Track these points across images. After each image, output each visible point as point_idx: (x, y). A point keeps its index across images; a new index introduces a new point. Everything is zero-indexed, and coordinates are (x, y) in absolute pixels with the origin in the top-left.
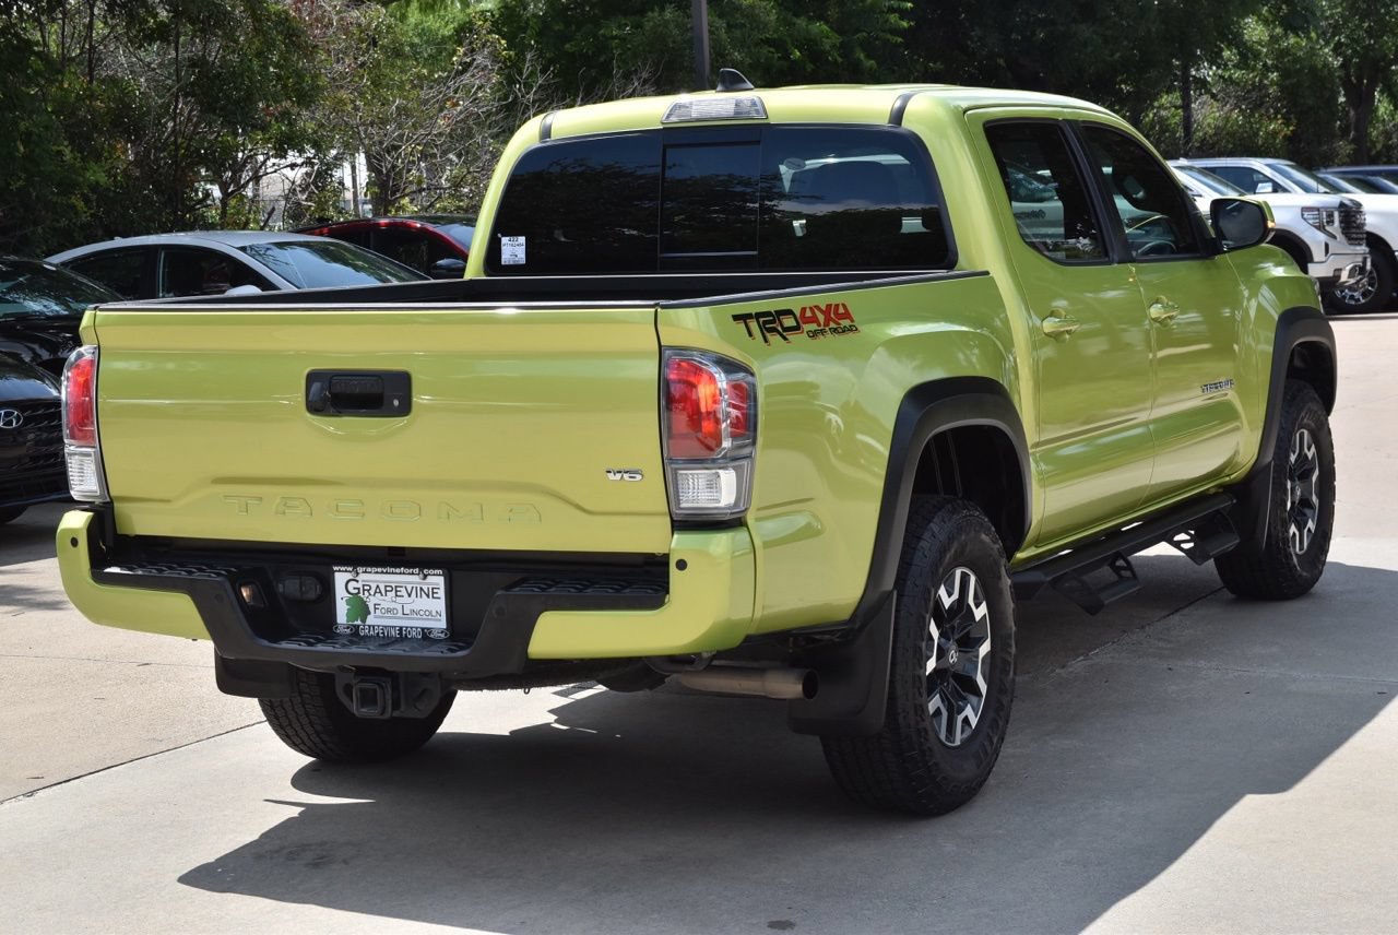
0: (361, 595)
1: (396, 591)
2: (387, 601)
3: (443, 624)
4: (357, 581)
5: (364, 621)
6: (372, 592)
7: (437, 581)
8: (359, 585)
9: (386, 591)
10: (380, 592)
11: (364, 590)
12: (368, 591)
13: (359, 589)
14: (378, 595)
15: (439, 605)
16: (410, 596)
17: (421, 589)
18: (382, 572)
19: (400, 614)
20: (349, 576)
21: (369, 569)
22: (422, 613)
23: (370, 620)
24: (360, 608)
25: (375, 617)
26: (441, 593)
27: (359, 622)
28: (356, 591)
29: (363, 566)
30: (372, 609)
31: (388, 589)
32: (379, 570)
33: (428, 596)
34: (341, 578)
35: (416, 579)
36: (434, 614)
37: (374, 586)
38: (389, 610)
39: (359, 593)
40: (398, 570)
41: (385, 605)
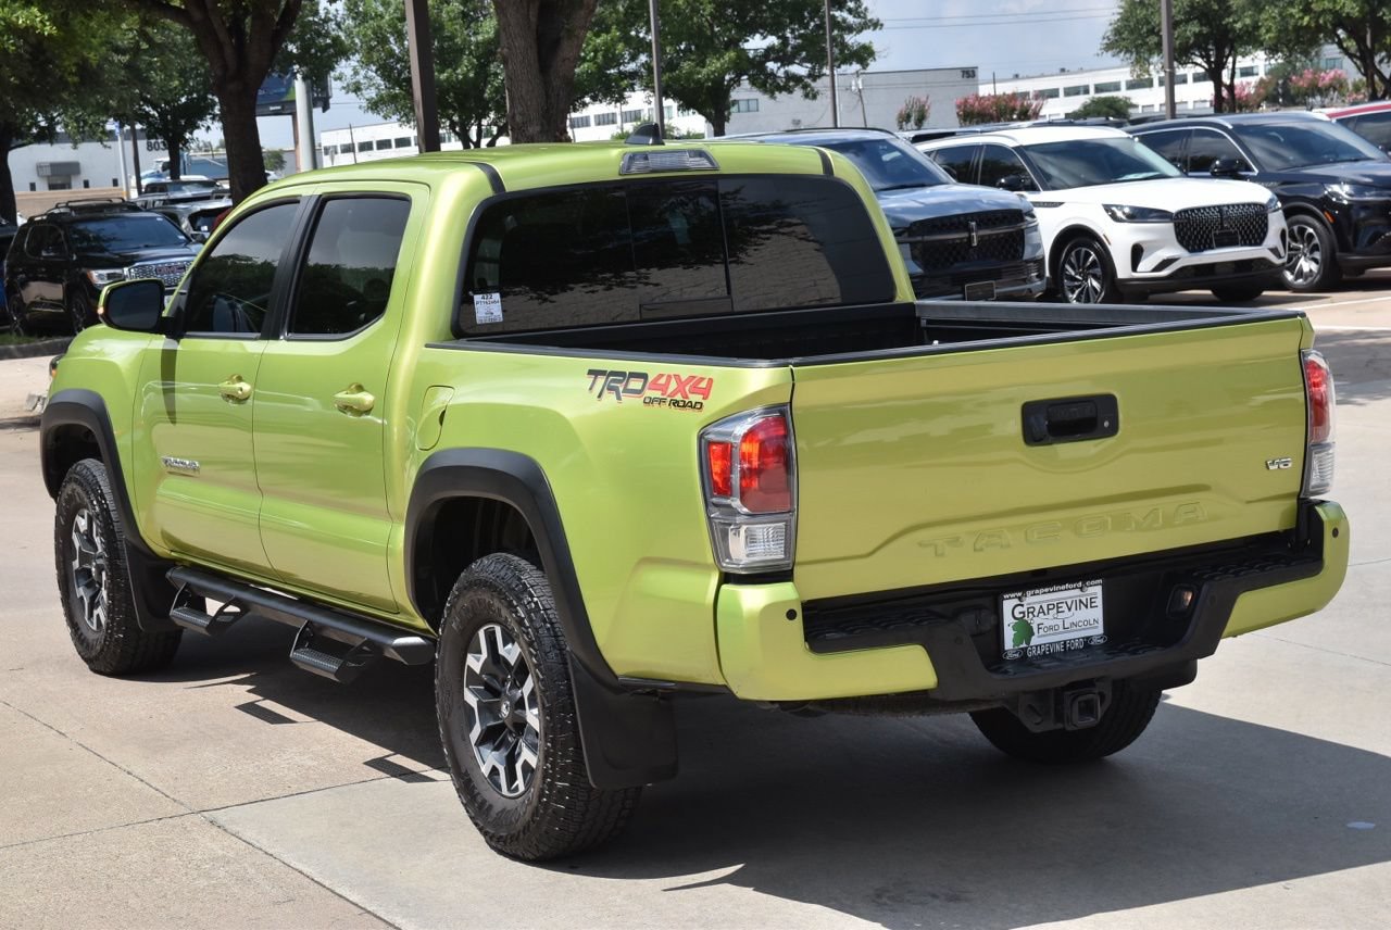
0: (1026, 618)
1: (1058, 608)
2: (1048, 620)
3: (1100, 630)
4: (1022, 605)
5: (1028, 643)
6: (1035, 614)
7: (1096, 590)
8: (1025, 609)
9: (1049, 609)
10: (1043, 612)
11: (1028, 613)
12: (1032, 613)
13: (1023, 613)
14: (1041, 615)
15: (1097, 613)
16: (1070, 609)
17: (1081, 601)
18: (1049, 592)
19: (1061, 629)
20: (1017, 602)
21: (1037, 591)
22: (1080, 624)
23: (1035, 641)
24: (1025, 630)
25: (1038, 637)
26: (1099, 602)
27: (1024, 645)
28: (1022, 615)
29: (1031, 589)
30: (1035, 630)
31: (1051, 607)
32: (1046, 590)
33: (1087, 607)
34: (1008, 605)
35: (1077, 592)
36: (1092, 622)
37: (1037, 607)
38: (1050, 628)
39: (1024, 616)
40: (1063, 587)
41: (1047, 623)
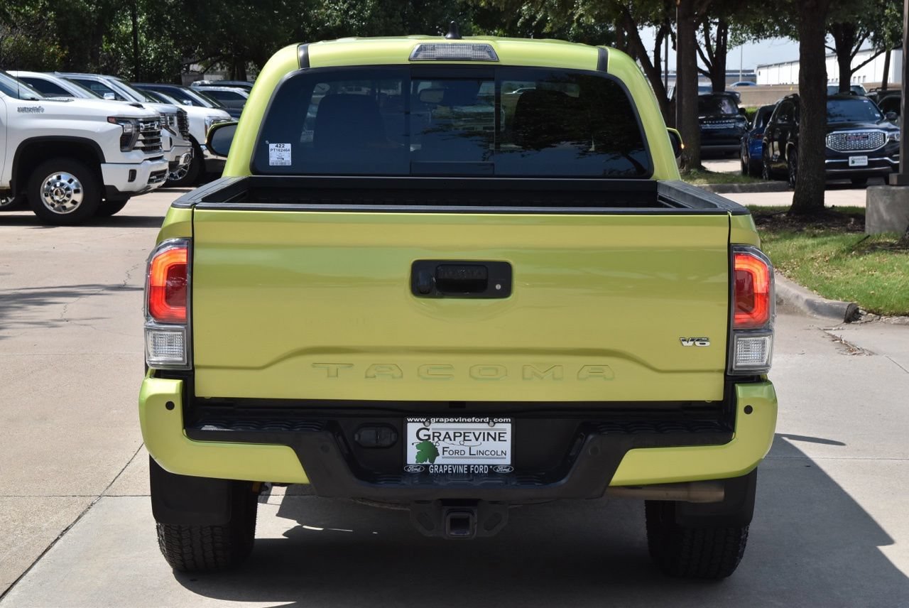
0: (431, 440)
1: (465, 436)
2: (456, 445)
3: (507, 460)
4: (428, 430)
5: (432, 461)
6: (441, 438)
7: (506, 427)
8: (430, 433)
9: (455, 436)
10: (449, 437)
11: (434, 436)
12: (438, 437)
13: (429, 436)
14: (447, 440)
15: (506, 446)
16: (477, 439)
17: (489, 434)
18: (455, 422)
19: (467, 454)
20: (421, 425)
21: (442, 420)
22: (487, 453)
23: (438, 460)
24: (429, 450)
25: (443, 457)
26: (508, 437)
27: (428, 463)
28: (427, 437)
29: (435, 417)
30: (440, 451)
31: (457, 434)
32: (452, 420)
33: (495, 439)
34: (412, 428)
35: (485, 426)
36: (499, 453)
37: (443, 434)
38: (456, 452)
39: (429, 438)
40: (469, 420)
41: (453, 448)
